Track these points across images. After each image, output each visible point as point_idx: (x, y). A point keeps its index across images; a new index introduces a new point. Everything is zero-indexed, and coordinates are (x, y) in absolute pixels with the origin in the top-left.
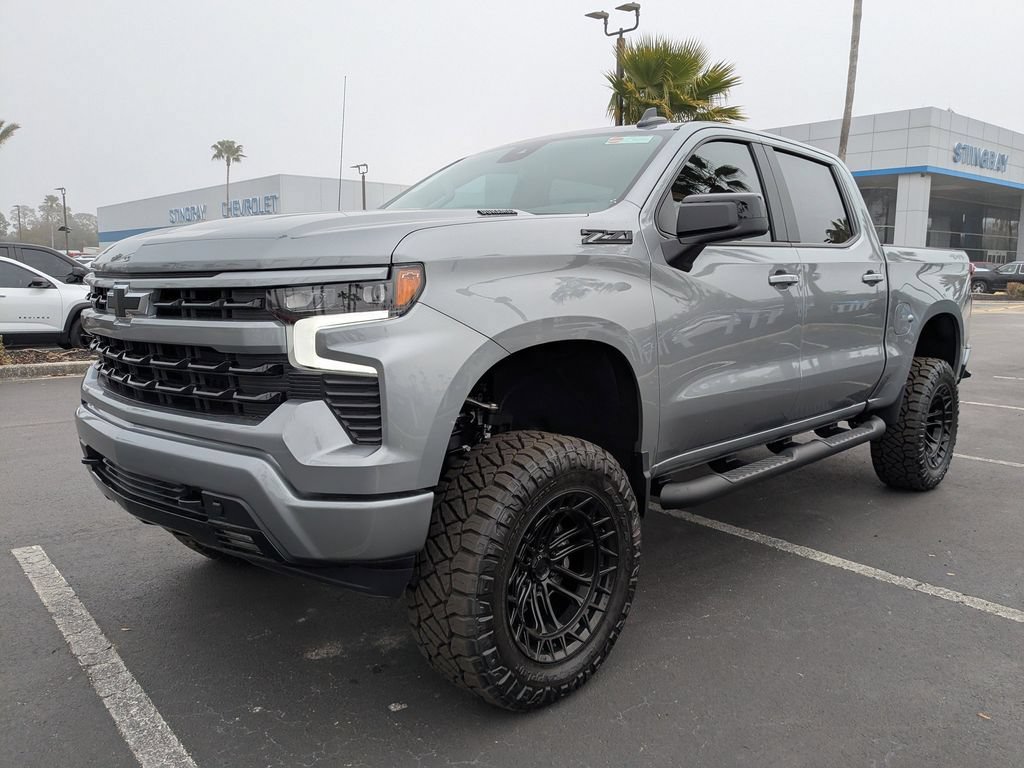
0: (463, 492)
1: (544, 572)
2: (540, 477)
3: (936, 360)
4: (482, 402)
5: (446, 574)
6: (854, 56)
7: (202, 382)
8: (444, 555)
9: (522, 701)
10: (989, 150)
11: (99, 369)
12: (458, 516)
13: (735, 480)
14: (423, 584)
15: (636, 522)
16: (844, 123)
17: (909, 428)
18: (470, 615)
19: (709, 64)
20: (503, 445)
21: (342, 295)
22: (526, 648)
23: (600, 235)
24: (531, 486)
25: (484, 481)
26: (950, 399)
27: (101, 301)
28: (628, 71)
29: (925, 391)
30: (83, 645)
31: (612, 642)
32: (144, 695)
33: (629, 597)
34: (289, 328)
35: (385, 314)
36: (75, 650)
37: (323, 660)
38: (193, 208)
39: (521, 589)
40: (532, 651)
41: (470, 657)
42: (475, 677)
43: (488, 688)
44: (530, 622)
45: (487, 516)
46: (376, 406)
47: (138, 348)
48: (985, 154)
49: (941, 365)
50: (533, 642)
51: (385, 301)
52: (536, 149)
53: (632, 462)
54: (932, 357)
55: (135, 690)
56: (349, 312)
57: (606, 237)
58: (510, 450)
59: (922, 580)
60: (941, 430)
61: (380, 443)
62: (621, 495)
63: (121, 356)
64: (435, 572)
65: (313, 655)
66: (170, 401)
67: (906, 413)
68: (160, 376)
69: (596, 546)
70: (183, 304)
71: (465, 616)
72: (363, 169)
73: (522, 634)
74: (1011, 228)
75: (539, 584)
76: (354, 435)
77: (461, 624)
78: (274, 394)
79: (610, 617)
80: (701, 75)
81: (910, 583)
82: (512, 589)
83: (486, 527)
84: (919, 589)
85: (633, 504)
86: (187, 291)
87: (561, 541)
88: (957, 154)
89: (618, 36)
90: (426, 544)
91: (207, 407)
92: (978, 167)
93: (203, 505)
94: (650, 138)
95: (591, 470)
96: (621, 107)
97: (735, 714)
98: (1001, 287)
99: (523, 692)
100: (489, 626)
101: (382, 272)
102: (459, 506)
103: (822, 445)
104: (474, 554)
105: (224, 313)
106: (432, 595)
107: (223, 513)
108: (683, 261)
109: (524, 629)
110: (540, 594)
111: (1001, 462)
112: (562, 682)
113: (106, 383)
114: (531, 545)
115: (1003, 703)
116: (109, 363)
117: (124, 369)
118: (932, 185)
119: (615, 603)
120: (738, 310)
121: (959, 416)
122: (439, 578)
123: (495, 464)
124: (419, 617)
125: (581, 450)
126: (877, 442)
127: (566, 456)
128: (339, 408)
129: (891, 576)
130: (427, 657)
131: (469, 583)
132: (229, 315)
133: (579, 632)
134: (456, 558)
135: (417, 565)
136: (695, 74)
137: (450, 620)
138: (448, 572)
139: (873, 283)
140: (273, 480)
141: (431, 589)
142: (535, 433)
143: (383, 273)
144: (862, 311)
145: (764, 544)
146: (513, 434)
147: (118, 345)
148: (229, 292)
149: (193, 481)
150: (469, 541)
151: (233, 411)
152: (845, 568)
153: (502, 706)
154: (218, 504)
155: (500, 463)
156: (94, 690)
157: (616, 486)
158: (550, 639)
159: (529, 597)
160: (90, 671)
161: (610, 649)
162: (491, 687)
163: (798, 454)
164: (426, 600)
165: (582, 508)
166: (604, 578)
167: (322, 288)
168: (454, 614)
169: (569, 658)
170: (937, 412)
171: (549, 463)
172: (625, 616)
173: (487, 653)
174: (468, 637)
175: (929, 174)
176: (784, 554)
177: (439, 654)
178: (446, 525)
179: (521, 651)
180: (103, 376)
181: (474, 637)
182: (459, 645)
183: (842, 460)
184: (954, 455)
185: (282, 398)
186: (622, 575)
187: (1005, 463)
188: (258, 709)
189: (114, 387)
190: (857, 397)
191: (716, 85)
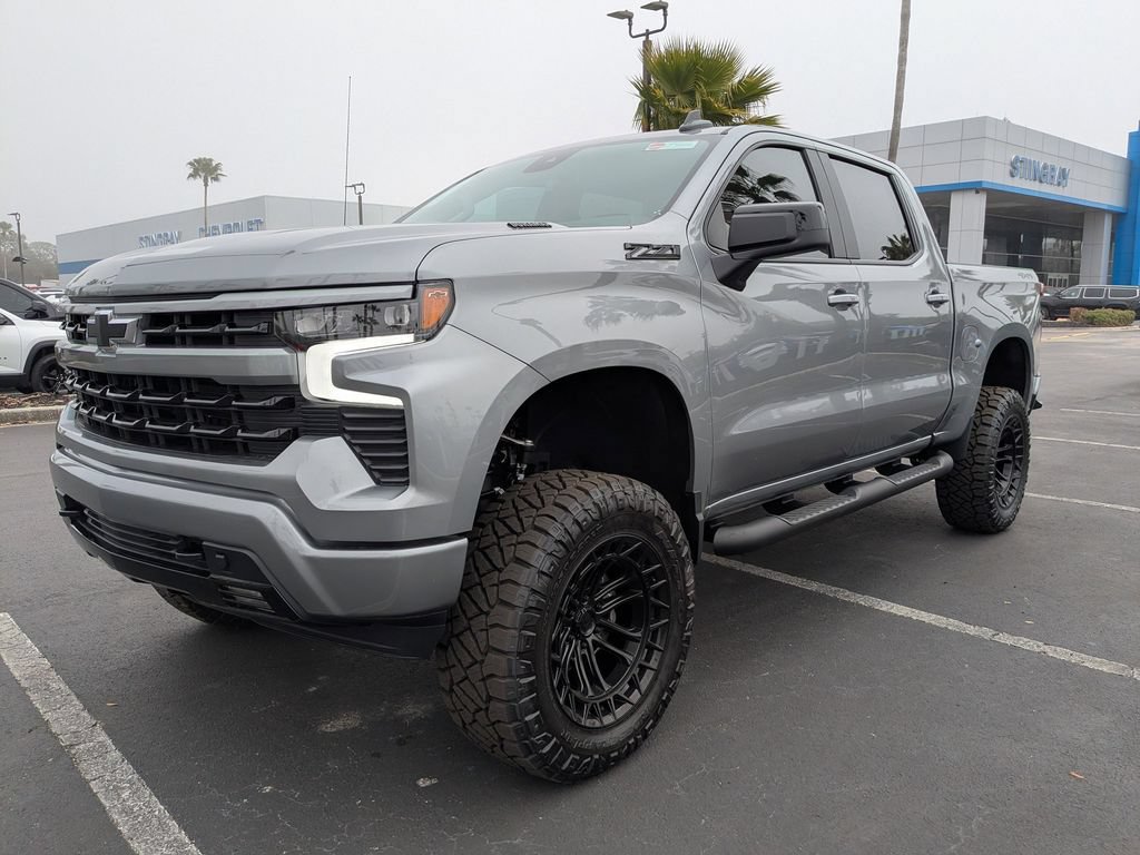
0: (498, 538)
1: (589, 627)
2: (585, 520)
3: (1005, 389)
4: (515, 438)
5: (482, 630)
6: (902, 60)
7: (201, 419)
8: (479, 609)
9: (569, 771)
10: (1049, 164)
11: (77, 408)
12: (494, 566)
13: (794, 522)
14: (454, 641)
15: (689, 569)
16: (892, 134)
17: (978, 464)
18: (510, 676)
19: (745, 69)
20: (542, 486)
21: (357, 318)
22: (571, 712)
23: (644, 250)
24: (575, 530)
25: (522, 525)
26: (1020, 432)
27: (79, 329)
28: (655, 77)
29: (995, 423)
30: (64, 722)
31: (665, 704)
32: (136, 776)
33: (683, 654)
34: (300, 355)
35: (410, 338)
36: (55, 728)
37: (339, 732)
38: (166, 235)
39: (565, 646)
40: (578, 715)
41: (510, 723)
42: (517, 745)
43: (531, 757)
44: (575, 684)
45: (528, 565)
46: (402, 441)
47: (124, 381)
48: (1045, 167)
49: (1010, 395)
50: (579, 705)
51: (409, 325)
52: (564, 159)
53: (684, 503)
54: (1002, 386)
55: (126, 771)
56: (365, 336)
57: (652, 252)
58: (551, 491)
59: (999, 630)
60: (1011, 466)
61: (407, 483)
62: (673, 539)
63: (105, 391)
64: (470, 629)
65: (329, 727)
66: (162, 442)
67: (974, 448)
68: (151, 413)
69: (646, 597)
70: (178, 330)
71: (504, 677)
72: (359, 189)
73: (567, 696)
74: (1072, 249)
75: (584, 640)
76: (377, 475)
77: (499, 687)
78: (283, 431)
79: (662, 677)
80: (737, 80)
81: (986, 633)
82: (555, 647)
83: (527, 577)
84: (996, 638)
85: (686, 550)
86: (182, 315)
87: (607, 592)
88: (1015, 168)
89: (644, 38)
90: (459, 598)
91: (206, 447)
92: (1037, 182)
93: (204, 558)
94: (694, 143)
95: (640, 511)
96: (648, 117)
97: (804, 779)
98: (1064, 313)
99: (569, 761)
100: (532, 687)
101: (406, 291)
102: (495, 554)
103: (885, 483)
104: (514, 607)
105: (225, 340)
106: (466, 654)
107: (228, 567)
108: (735, 278)
109: (569, 692)
110: (585, 651)
111: (1076, 501)
112: (612, 749)
113: (85, 424)
114: (575, 597)
115: (1096, 760)
116: (89, 401)
117: (107, 406)
118: (988, 202)
119: (667, 661)
120: (785, 337)
121: (1031, 450)
122: (474, 635)
123: (534, 507)
124: (452, 680)
125: (629, 489)
126: (942, 480)
127: (613, 497)
128: (360, 445)
129: (965, 625)
130: (461, 725)
131: (509, 640)
132: (232, 341)
133: (629, 693)
134: (493, 612)
135: (449, 621)
136: (729, 80)
137: (488, 682)
138: (484, 627)
139: (938, 303)
140: (285, 528)
141: (465, 648)
142: (577, 472)
143: (408, 292)
144: (919, 338)
145: (824, 594)
146: (553, 473)
147: (101, 379)
148: (230, 316)
149: (192, 530)
150: (507, 593)
151: (237, 450)
152: (915, 618)
153: (544, 777)
154: (222, 557)
155: (540, 505)
156: (79, 772)
157: (667, 529)
158: (598, 702)
159: (573, 655)
160: (73, 752)
161: (663, 711)
162: (533, 756)
163: (861, 493)
164: (459, 661)
165: (631, 555)
166: (655, 632)
167: (334, 309)
168: (492, 676)
169: (619, 722)
170: (1007, 447)
171: (594, 504)
172: (679, 675)
173: (529, 718)
174: (508, 701)
175: (984, 190)
176: (846, 604)
177: (475, 721)
178: (480, 576)
179: (567, 716)
180: (81, 416)
181: (515, 700)
182: (499, 710)
183: (904, 503)
184: (1025, 494)
185: (294, 435)
186: (675, 627)
187: (1080, 502)
188: (268, 789)
189: (94, 428)
190: (923, 431)
191: (753, 93)
